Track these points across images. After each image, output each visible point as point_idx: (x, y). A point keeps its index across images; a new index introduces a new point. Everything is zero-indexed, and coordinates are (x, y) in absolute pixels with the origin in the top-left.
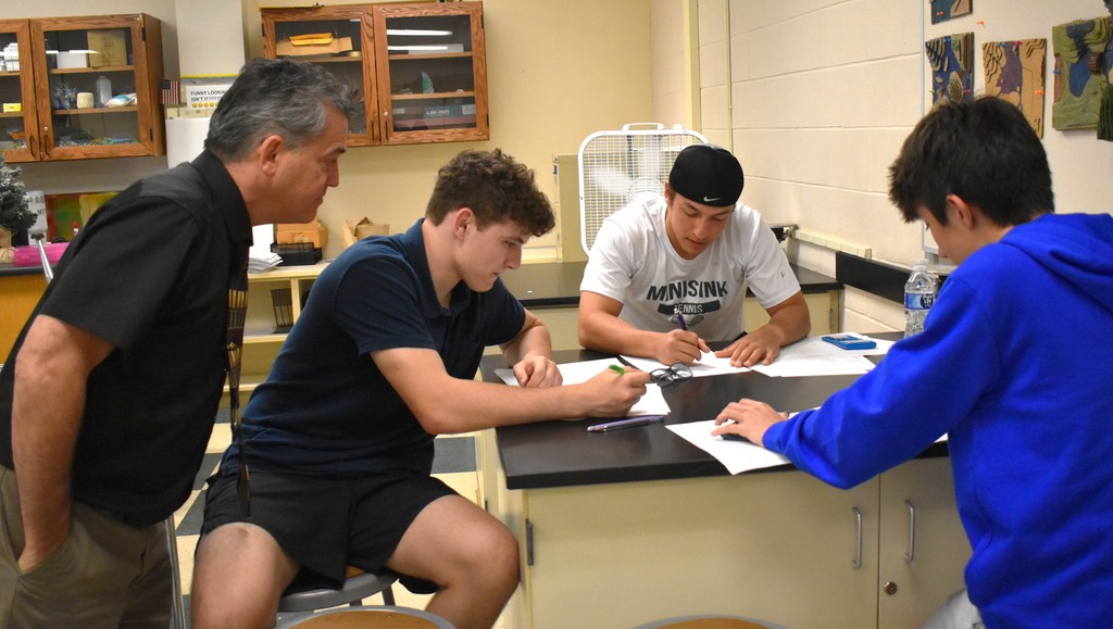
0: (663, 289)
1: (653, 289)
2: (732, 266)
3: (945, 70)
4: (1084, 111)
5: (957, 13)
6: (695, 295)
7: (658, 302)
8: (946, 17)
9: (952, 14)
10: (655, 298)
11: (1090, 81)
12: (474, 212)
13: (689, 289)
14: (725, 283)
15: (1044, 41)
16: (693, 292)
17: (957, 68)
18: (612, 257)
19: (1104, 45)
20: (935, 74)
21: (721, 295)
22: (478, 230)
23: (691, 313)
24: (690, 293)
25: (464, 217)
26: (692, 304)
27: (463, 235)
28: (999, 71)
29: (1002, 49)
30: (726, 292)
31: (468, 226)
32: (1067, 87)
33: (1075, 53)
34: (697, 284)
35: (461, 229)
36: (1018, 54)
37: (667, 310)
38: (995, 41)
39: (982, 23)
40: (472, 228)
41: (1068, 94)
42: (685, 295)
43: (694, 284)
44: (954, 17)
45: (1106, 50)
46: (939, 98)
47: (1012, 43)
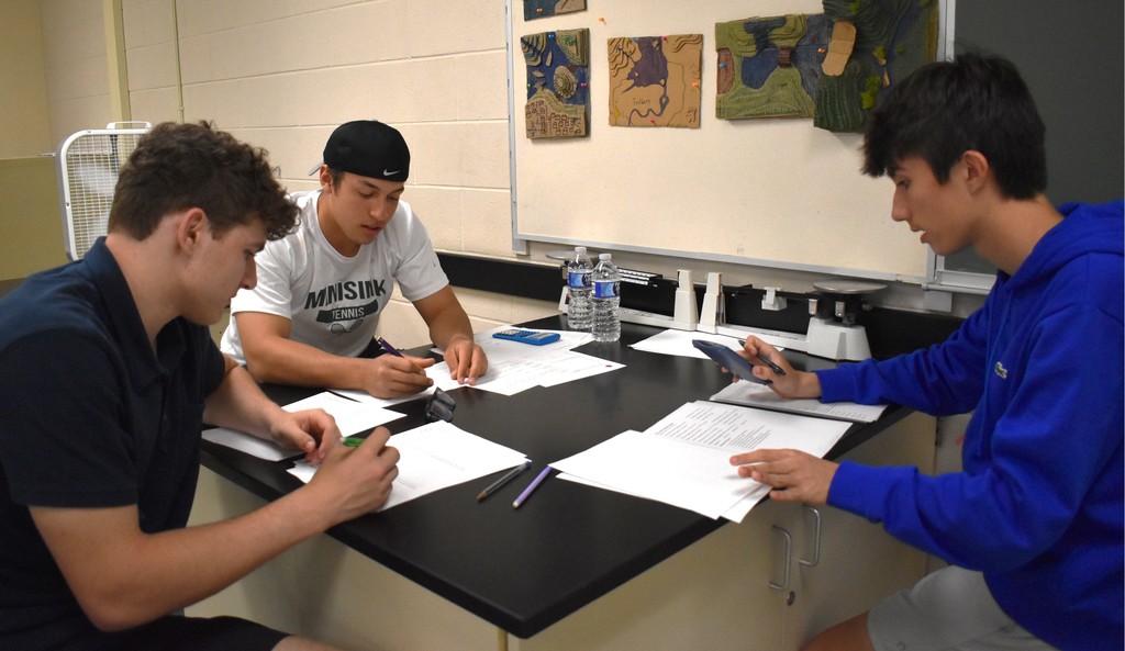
0: (322, 293)
1: (312, 295)
2: (389, 263)
3: (548, 63)
4: (769, 101)
5: (564, 10)
6: (355, 296)
7: (318, 308)
8: (548, 12)
9: (557, 11)
10: (314, 306)
11: (775, 73)
12: (206, 211)
13: (345, 292)
14: (383, 282)
15: (700, 38)
16: (351, 295)
17: (565, 62)
18: (270, 267)
19: (797, 40)
20: (530, 69)
21: (378, 294)
22: (214, 238)
23: (352, 318)
24: (347, 297)
25: (193, 223)
26: (351, 308)
27: (192, 249)
28: (631, 65)
29: (637, 45)
30: (384, 292)
31: (198, 234)
32: (738, 78)
33: (754, 47)
34: (354, 285)
35: (189, 240)
36: (660, 49)
37: (325, 317)
38: (626, 36)
39: (603, 20)
40: (205, 237)
41: (739, 85)
42: (341, 299)
43: (350, 286)
44: (559, 14)
45: (797, 45)
46: (539, 91)
47: (654, 39)
